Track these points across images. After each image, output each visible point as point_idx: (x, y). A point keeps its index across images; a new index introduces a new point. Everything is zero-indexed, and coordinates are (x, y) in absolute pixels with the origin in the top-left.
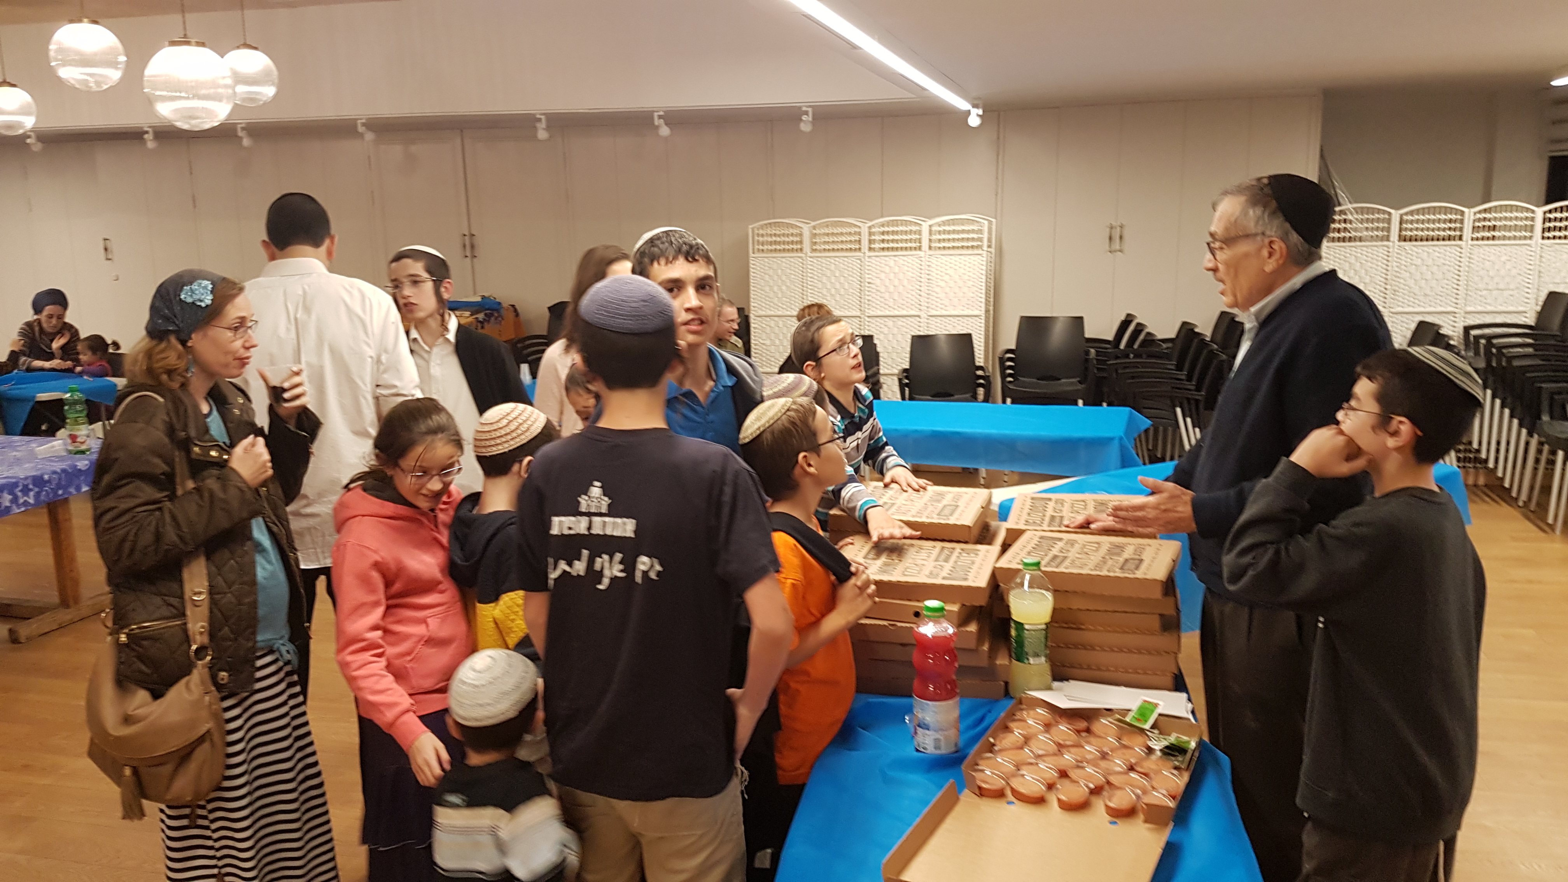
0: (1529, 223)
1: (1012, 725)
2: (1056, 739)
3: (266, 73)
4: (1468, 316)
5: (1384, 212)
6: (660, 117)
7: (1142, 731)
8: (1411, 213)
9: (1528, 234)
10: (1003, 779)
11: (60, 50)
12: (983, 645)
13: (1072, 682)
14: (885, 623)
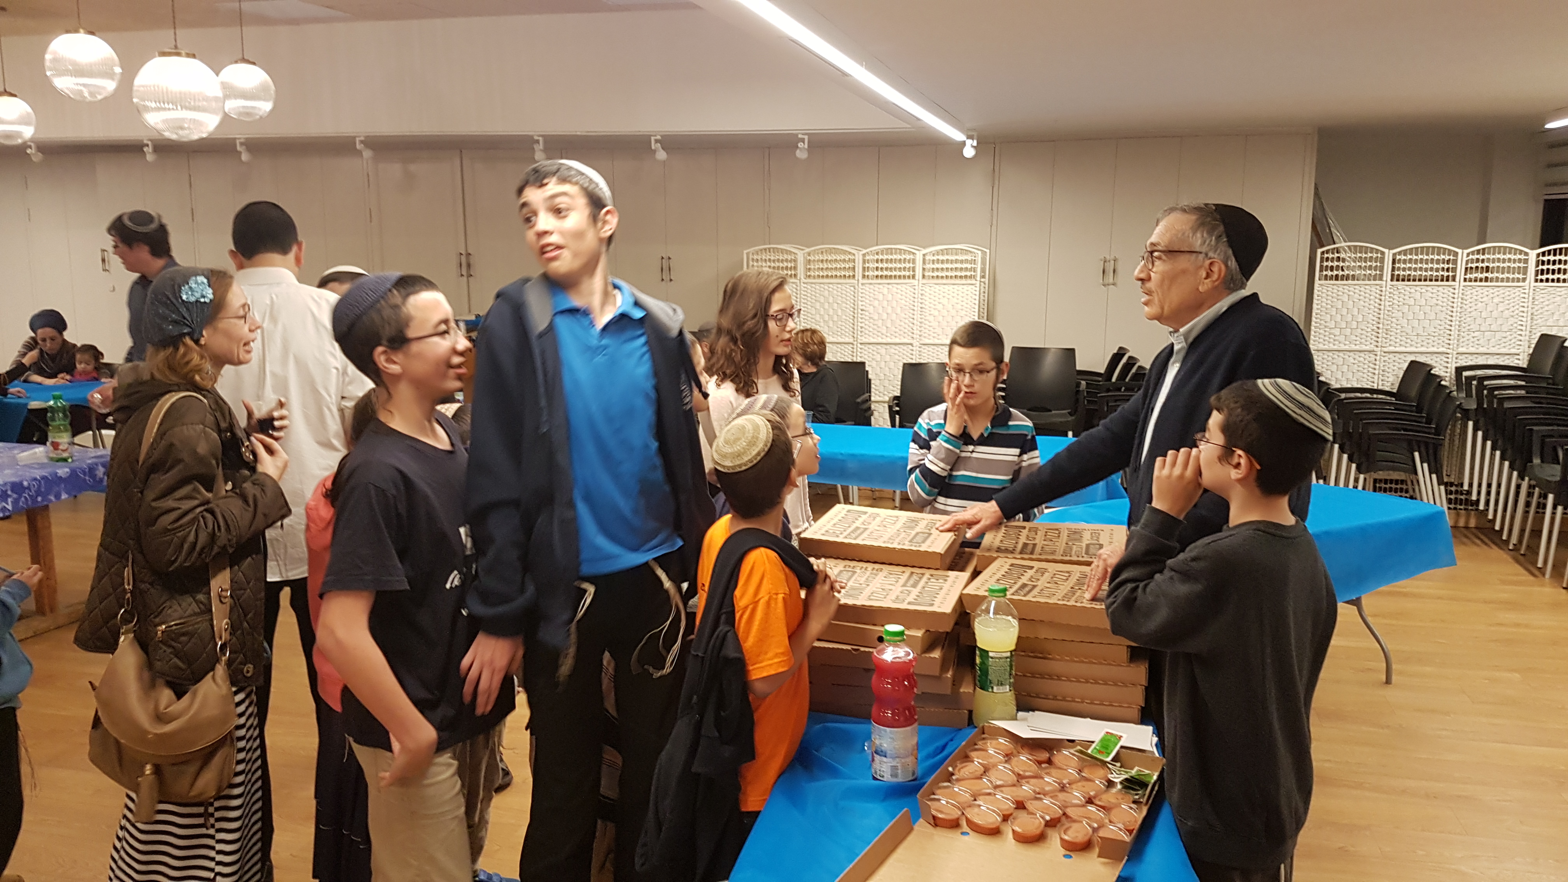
0: (1522, 265)
1: (973, 754)
2: (1016, 770)
3: (264, 88)
4: (1460, 357)
5: (1377, 251)
6: (657, 141)
7: (1104, 763)
8: (1405, 252)
9: (1521, 276)
10: (959, 808)
11: (55, 60)
12: (948, 671)
13: (1037, 712)
14: (849, 647)
